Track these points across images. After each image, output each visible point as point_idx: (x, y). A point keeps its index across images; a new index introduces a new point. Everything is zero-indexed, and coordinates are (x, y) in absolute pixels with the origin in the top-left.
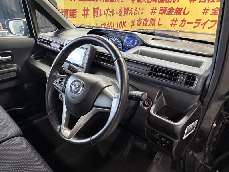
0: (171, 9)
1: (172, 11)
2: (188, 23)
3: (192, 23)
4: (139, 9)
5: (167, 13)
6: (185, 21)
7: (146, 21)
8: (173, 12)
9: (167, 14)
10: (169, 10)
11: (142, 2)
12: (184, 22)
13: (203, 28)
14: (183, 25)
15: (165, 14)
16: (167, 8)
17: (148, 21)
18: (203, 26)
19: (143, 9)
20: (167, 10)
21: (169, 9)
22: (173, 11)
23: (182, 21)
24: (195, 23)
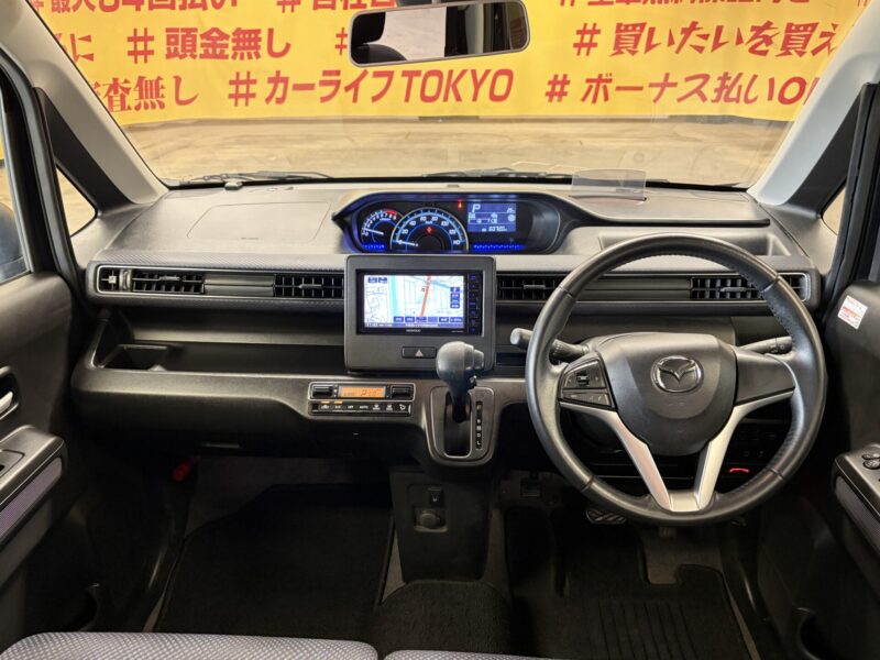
0: (215, 34)
1: (219, 42)
2: (297, 87)
3: (310, 87)
4: (73, 37)
5: (200, 51)
6: (285, 80)
7: (120, 91)
8: (226, 46)
9: (202, 56)
10: (204, 41)
11: (76, 8)
12: (281, 86)
13: (355, 100)
14: (279, 94)
15: (194, 57)
16: (196, 30)
17: (127, 90)
18: (352, 92)
19: (88, 39)
20: (199, 41)
21: (206, 35)
22: (225, 42)
23: (270, 80)
24: (323, 83)
